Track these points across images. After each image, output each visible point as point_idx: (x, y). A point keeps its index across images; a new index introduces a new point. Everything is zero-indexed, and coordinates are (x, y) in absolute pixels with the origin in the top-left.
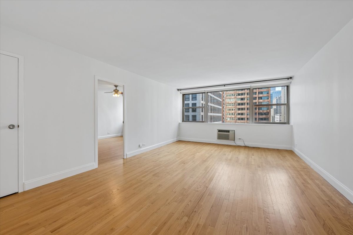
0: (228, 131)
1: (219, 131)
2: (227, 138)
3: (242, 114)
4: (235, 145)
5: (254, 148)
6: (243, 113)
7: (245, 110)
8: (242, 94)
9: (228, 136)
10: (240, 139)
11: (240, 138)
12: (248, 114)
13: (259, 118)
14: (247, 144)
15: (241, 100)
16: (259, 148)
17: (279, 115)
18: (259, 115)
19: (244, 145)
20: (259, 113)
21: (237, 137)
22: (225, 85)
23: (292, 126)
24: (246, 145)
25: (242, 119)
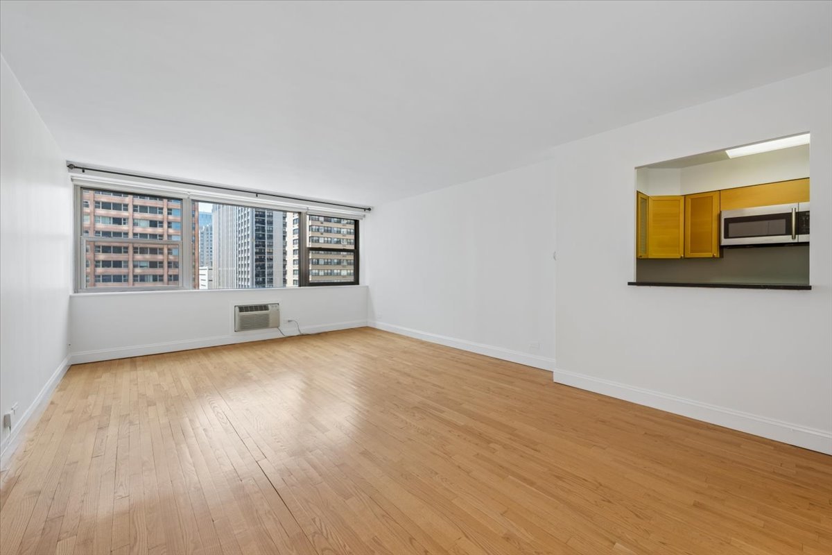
0: (264, 307)
1: (242, 309)
2: (264, 323)
3: (117, 264)
4: (282, 336)
5: (319, 334)
6: (120, 262)
7: (126, 252)
8: (117, 207)
9: (266, 318)
10: (289, 321)
11: (290, 319)
12: (136, 263)
13: (171, 276)
14: (305, 330)
15: (114, 223)
16: (326, 334)
17: (207, 268)
18: (169, 267)
19: (298, 333)
20: (169, 263)
21: (283, 317)
22: (257, 194)
23: (367, 287)
24: (303, 332)
25: (118, 279)
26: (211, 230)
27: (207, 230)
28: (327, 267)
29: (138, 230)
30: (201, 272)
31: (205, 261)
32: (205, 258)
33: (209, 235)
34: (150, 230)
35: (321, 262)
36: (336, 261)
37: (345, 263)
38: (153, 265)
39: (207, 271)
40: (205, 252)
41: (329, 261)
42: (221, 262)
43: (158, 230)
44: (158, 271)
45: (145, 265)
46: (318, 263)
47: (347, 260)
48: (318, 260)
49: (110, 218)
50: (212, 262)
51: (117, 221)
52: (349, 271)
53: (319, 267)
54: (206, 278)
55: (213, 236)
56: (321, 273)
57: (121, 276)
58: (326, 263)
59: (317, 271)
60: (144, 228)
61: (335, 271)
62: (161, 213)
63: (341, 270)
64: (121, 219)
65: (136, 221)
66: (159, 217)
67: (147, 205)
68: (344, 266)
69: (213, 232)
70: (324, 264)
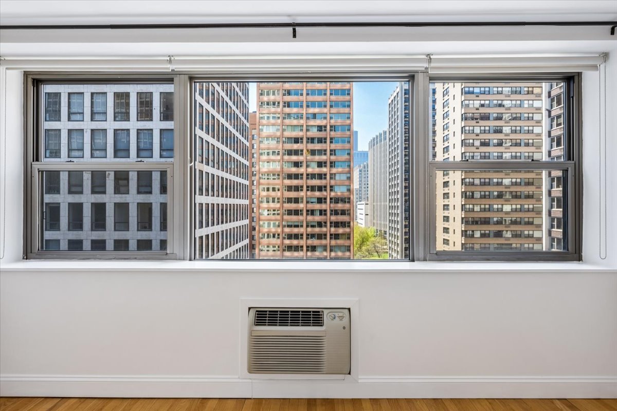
26: (368, 168)
27: (365, 167)
28: (484, 201)
29: (310, 170)
30: (359, 207)
31: (363, 197)
32: (363, 194)
33: (366, 172)
34: (317, 170)
35: (477, 195)
36: (496, 193)
37: (508, 196)
38: (320, 200)
39: (364, 206)
40: (363, 188)
41: (487, 193)
42: (375, 197)
43: (324, 170)
44: (323, 206)
45: (314, 201)
46: (473, 197)
47: (511, 192)
48: (473, 193)
49: (292, 162)
50: (368, 197)
51: (297, 164)
52: (514, 207)
53: (473, 201)
54: (363, 212)
55: (369, 172)
56: (477, 208)
57: (298, 210)
58: (484, 197)
59: (471, 206)
60: (313, 168)
61: (495, 206)
62: (325, 154)
63: (502, 205)
64: (298, 162)
65: (308, 163)
66: (323, 158)
67: (316, 148)
68: (507, 200)
69: (369, 169)
70: (480, 185)
